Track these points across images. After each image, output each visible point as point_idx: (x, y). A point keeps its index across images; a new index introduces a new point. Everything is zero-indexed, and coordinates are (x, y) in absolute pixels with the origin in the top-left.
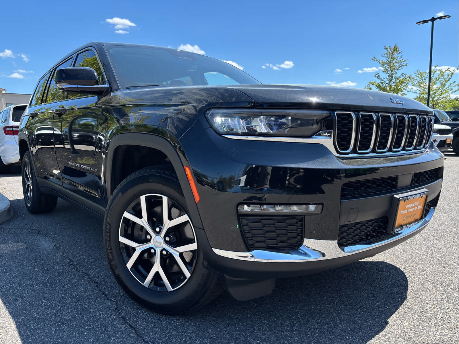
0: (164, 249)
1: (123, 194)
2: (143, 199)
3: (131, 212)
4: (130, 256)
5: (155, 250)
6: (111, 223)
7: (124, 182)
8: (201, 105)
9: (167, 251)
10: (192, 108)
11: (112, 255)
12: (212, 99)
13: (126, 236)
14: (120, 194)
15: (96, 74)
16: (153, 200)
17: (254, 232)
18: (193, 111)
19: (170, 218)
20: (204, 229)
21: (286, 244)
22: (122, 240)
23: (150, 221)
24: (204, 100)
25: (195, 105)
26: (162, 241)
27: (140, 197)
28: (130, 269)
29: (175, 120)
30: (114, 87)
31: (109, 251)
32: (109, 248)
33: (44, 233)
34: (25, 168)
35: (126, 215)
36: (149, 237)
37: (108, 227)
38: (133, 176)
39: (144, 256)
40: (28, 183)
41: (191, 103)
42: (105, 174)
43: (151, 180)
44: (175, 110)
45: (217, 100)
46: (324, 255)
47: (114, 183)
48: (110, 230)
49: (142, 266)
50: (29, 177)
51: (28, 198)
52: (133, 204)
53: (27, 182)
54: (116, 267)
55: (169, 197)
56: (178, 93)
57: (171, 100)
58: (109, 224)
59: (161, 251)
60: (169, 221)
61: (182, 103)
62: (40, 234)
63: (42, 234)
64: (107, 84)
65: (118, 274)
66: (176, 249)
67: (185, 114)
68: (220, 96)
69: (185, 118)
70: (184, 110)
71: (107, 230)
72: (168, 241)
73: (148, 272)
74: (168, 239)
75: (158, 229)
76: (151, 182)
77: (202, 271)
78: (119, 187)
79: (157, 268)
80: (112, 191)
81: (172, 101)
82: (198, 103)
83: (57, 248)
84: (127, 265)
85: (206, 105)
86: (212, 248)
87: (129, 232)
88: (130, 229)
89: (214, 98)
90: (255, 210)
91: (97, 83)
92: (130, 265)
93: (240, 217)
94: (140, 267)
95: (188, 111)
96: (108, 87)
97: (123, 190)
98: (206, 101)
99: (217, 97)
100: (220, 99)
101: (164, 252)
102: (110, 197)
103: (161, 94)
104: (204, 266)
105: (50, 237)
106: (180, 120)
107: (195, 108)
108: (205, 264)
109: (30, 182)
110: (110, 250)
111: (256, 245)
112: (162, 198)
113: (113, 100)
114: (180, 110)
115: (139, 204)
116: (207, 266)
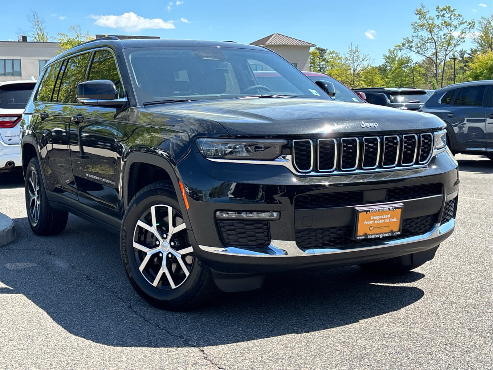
0: (170, 253)
1: (137, 205)
2: (153, 209)
3: (144, 220)
4: (142, 260)
5: (163, 254)
6: (126, 231)
7: (138, 194)
8: (193, 135)
9: (172, 255)
10: (187, 136)
11: (127, 260)
12: (201, 130)
13: (139, 242)
14: (135, 205)
15: (114, 87)
16: (161, 211)
17: (228, 232)
18: (187, 139)
19: (174, 225)
20: (192, 231)
21: (255, 244)
22: (136, 245)
23: (159, 229)
24: (196, 130)
25: (190, 134)
26: (168, 246)
27: (150, 207)
28: (142, 272)
29: (175, 145)
30: (132, 103)
31: (124, 256)
32: (125, 254)
33: (56, 254)
34: (30, 179)
35: (140, 223)
36: (158, 243)
37: (124, 234)
38: (145, 189)
39: (154, 259)
40: (33, 197)
41: (187, 132)
42: (122, 188)
43: (159, 193)
44: (176, 136)
45: (204, 131)
46: (287, 253)
47: (131, 195)
48: (125, 237)
49: (152, 270)
50: (36, 189)
51: (32, 216)
52: (145, 214)
53: (31, 195)
54: (130, 270)
55: (173, 208)
56: (180, 121)
57: (174, 126)
58: (125, 231)
59: (168, 255)
60: (173, 228)
61: (182, 130)
62: (52, 255)
63: (54, 255)
64: (125, 98)
65: (132, 277)
66: (178, 251)
67: (182, 141)
68: (207, 129)
69: (181, 144)
70: (182, 138)
71: (123, 237)
72: (173, 246)
73: (156, 273)
74: (172, 244)
75: (165, 236)
76: (158, 194)
77: (197, 268)
78: (134, 198)
79: (164, 269)
80: (128, 202)
81: (175, 128)
82: (192, 133)
83: (73, 267)
84: (140, 268)
85: (196, 135)
86: (199, 245)
87: (142, 239)
88: (143, 236)
89: (203, 129)
90: (233, 216)
91: (116, 97)
92: (141, 268)
93: (218, 221)
94: (150, 270)
95: (184, 138)
96: (126, 101)
97: (137, 202)
98: (197, 131)
99: (204, 128)
100: (206, 130)
101: (170, 256)
102: (127, 208)
103: (168, 120)
104: (199, 265)
105: (63, 257)
106: (178, 145)
107: (189, 136)
108: (199, 263)
109: (37, 195)
110: (126, 255)
111: (231, 243)
112: (167, 208)
113: (130, 117)
114: (179, 137)
115: (150, 214)
116: (200, 264)
